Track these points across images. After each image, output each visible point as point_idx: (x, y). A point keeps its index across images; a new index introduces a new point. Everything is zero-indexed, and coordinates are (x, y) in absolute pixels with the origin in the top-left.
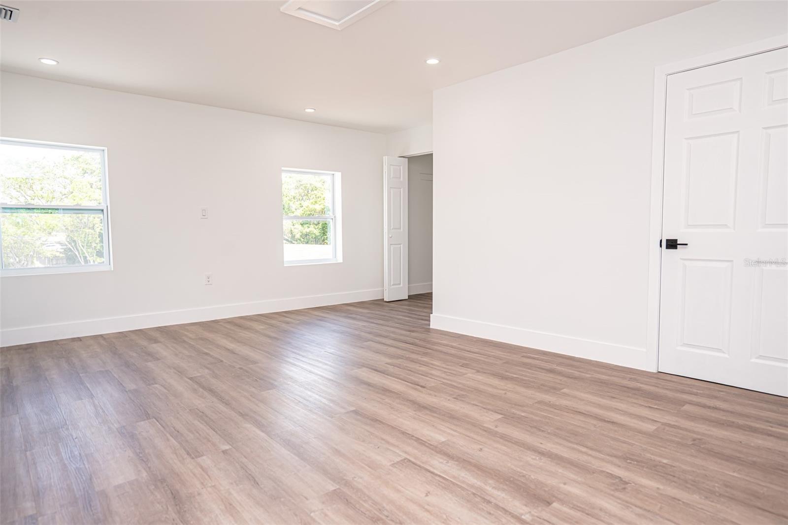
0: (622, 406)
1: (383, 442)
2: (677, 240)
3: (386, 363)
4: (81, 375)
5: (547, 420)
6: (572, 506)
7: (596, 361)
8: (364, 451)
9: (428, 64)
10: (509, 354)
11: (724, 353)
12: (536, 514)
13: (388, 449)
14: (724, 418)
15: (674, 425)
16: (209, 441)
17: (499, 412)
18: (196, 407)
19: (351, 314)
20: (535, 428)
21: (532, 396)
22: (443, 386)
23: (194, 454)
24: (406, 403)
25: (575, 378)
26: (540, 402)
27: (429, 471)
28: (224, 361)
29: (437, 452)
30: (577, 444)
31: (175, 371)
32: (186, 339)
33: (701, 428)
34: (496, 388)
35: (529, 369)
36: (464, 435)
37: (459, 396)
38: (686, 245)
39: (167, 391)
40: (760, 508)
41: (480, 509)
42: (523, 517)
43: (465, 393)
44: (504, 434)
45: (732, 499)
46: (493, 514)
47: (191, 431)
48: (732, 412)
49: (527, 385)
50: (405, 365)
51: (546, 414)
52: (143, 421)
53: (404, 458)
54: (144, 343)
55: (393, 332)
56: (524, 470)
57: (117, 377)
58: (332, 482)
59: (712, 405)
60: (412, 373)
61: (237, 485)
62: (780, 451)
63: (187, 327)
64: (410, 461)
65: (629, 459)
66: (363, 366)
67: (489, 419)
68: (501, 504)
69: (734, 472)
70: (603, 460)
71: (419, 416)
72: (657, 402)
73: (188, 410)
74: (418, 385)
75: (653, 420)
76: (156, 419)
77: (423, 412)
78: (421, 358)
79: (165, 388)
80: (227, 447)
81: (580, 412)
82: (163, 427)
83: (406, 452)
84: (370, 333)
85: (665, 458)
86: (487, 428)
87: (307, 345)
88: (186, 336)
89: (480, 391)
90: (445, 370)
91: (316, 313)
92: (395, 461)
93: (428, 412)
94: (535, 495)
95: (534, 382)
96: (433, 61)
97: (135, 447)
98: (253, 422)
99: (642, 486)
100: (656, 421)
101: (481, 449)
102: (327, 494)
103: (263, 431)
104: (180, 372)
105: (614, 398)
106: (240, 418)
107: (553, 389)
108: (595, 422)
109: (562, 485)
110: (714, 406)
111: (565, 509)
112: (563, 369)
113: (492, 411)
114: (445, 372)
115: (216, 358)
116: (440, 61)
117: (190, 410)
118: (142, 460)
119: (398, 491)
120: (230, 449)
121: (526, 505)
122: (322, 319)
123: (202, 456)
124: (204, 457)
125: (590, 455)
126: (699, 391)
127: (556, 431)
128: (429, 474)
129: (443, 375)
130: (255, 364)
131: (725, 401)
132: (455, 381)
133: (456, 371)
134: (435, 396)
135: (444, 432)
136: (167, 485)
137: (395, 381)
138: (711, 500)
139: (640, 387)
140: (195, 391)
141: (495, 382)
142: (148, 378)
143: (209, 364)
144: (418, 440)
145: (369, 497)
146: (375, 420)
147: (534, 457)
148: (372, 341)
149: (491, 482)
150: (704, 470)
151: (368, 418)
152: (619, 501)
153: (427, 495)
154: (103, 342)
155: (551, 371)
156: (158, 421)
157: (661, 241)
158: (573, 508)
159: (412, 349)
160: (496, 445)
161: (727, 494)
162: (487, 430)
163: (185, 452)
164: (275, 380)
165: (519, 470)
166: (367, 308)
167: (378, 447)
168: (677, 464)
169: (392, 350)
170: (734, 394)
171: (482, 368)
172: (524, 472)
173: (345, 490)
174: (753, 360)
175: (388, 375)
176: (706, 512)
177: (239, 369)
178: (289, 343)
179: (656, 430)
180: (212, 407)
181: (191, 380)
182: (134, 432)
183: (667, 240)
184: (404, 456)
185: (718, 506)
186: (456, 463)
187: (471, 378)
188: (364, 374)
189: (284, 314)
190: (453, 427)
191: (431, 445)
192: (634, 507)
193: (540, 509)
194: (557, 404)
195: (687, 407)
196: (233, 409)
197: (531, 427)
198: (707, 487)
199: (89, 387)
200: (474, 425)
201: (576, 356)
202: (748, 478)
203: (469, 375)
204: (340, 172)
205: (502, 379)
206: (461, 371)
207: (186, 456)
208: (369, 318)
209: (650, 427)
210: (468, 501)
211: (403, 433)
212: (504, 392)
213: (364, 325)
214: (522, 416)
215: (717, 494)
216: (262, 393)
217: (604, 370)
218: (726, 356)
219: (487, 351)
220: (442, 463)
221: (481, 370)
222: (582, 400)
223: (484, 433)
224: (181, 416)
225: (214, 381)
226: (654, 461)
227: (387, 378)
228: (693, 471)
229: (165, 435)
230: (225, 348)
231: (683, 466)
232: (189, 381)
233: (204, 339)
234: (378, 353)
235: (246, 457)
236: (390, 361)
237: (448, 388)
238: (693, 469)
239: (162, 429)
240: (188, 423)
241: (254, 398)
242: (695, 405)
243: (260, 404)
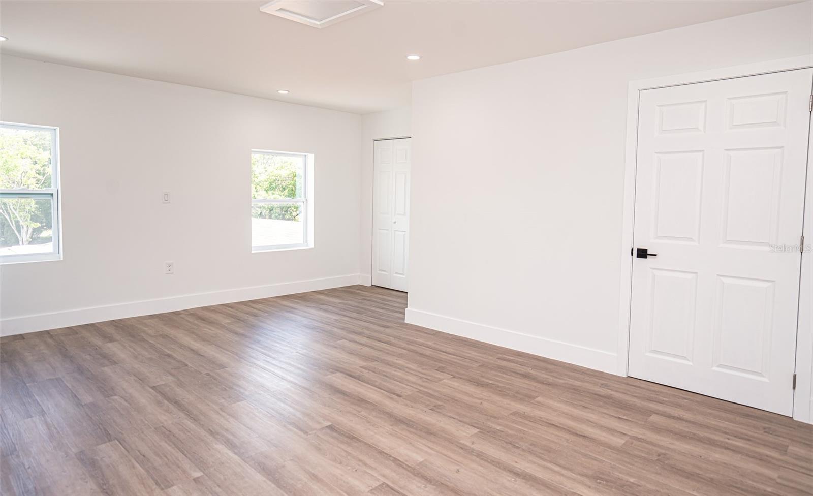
0: (593, 417)
1: (361, 464)
2: (647, 250)
3: (361, 367)
4: (28, 385)
5: (522, 435)
7: (569, 364)
8: (342, 475)
9: (408, 60)
10: (484, 356)
11: (688, 360)
13: (366, 472)
14: (687, 430)
15: (641, 438)
16: (179, 467)
17: (475, 426)
18: (162, 425)
19: (323, 304)
20: (510, 443)
21: (508, 406)
22: (419, 394)
23: (163, 484)
24: (382, 416)
25: (549, 384)
26: (515, 413)
28: (189, 365)
29: (415, 476)
30: (551, 462)
31: (136, 378)
32: (145, 337)
33: (665, 441)
34: (472, 396)
35: (504, 373)
36: (441, 453)
37: (435, 406)
38: (655, 255)
39: (128, 405)
43: (440, 403)
44: (480, 452)
47: (157, 455)
48: (694, 423)
49: (502, 392)
50: (379, 369)
51: (520, 428)
52: (104, 443)
53: (382, 482)
54: (98, 341)
55: (367, 328)
57: (70, 387)
59: (676, 415)
60: (388, 379)
62: (735, 466)
63: (145, 321)
64: (388, 486)
66: (336, 370)
67: (465, 434)
69: (694, 491)
70: (574, 480)
71: (397, 432)
72: (627, 412)
73: (153, 429)
74: (394, 394)
75: (622, 433)
76: (117, 440)
77: (400, 427)
78: (396, 360)
79: (126, 401)
80: (197, 474)
81: (553, 425)
82: (128, 451)
83: (384, 476)
84: (343, 329)
85: (632, 476)
86: (463, 444)
87: (277, 345)
88: (144, 332)
89: (457, 400)
90: (421, 375)
91: (285, 303)
92: (374, 487)
93: (405, 427)
95: (509, 389)
96: (413, 58)
97: (98, 477)
98: (225, 442)
100: (624, 434)
101: (458, 470)
103: (236, 454)
104: (142, 380)
105: (586, 407)
106: (211, 438)
107: (527, 398)
108: (567, 436)
110: (678, 416)
112: (537, 373)
113: (469, 425)
114: (421, 378)
115: (178, 361)
116: (421, 57)
117: (156, 429)
118: (107, 493)
120: (201, 476)
122: (291, 310)
123: (172, 486)
124: (175, 488)
125: (563, 475)
126: (665, 399)
127: (530, 447)
129: (420, 382)
130: (223, 368)
131: (689, 409)
132: (430, 389)
133: (432, 376)
134: (412, 407)
135: (421, 450)
137: (371, 389)
139: (611, 394)
140: (159, 403)
141: (471, 389)
142: (105, 388)
143: (172, 369)
144: (395, 460)
146: (351, 438)
147: (509, 479)
148: (346, 339)
150: (667, 489)
151: (344, 435)
154: (49, 340)
155: (526, 376)
156: (120, 444)
157: (632, 250)
159: (387, 350)
160: (474, 465)
162: (463, 448)
163: (153, 482)
164: (246, 390)
166: (338, 297)
167: (356, 470)
168: (642, 483)
169: (366, 350)
170: (697, 402)
171: (458, 373)
174: (715, 368)
175: (362, 381)
177: (205, 376)
178: (259, 342)
179: (624, 444)
180: (179, 424)
181: (153, 389)
182: (95, 458)
183: (638, 249)
184: (383, 480)
186: (435, 487)
187: (448, 385)
188: (339, 380)
189: (252, 304)
190: (430, 444)
191: (409, 467)
194: (531, 415)
195: (654, 418)
196: (202, 426)
197: (506, 443)
199: (38, 400)
200: (451, 441)
201: (551, 358)
203: (444, 381)
204: (312, 153)
205: (478, 385)
206: (436, 376)
207: (154, 487)
208: (344, 310)
209: (619, 441)
211: (381, 453)
213: (336, 318)
214: (498, 430)
216: (233, 405)
217: (577, 375)
218: (691, 363)
219: (463, 352)
220: (419, 487)
221: (457, 375)
222: (555, 410)
223: (461, 451)
224: (146, 435)
225: (179, 391)
226: (622, 480)
227: (364, 385)
228: (657, 491)
229: (130, 461)
230: (189, 348)
231: (648, 486)
232: (151, 390)
233: (165, 337)
234: (351, 353)
235: (219, 486)
236: (364, 364)
237: (425, 397)
238: (658, 489)
239: (126, 452)
240: (154, 444)
241: (224, 411)
242: (661, 415)
243: (231, 419)
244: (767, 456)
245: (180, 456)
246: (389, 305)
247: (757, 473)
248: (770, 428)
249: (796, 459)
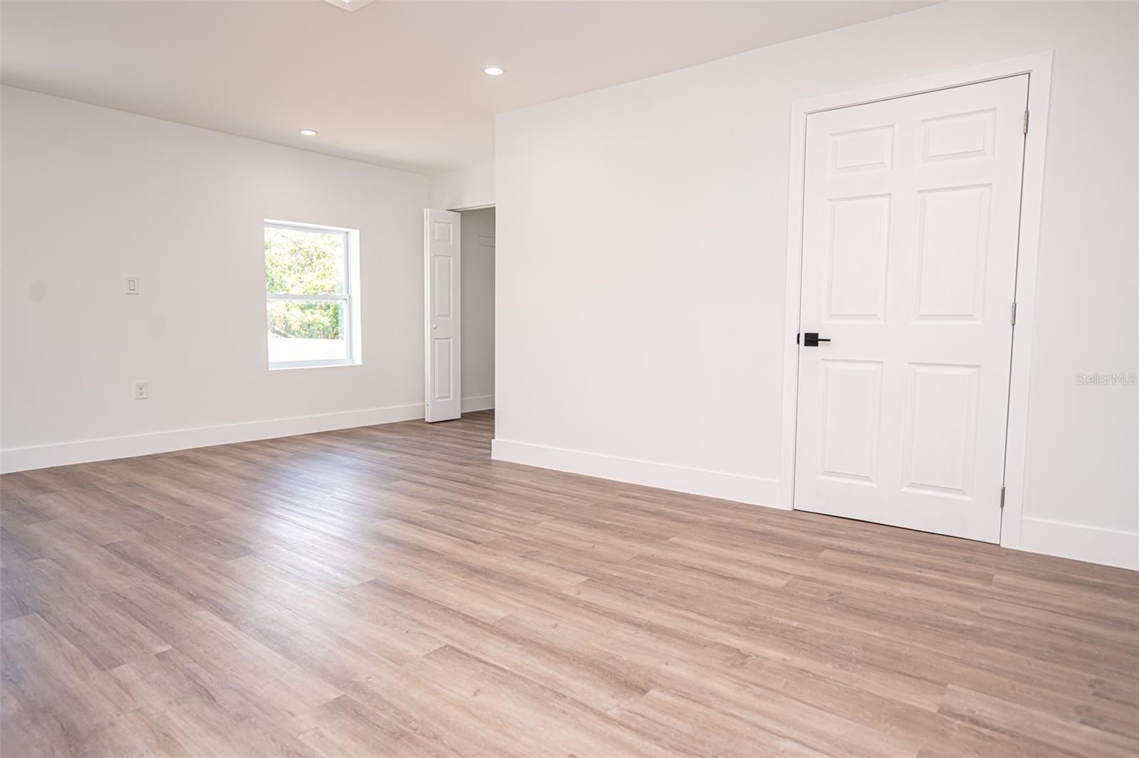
0: (746, 556)
1: (415, 624)
2: (817, 334)
3: (424, 511)
5: (648, 581)
6: (674, 692)
7: (717, 499)
8: (386, 639)
9: (487, 74)
10: (600, 493)
11: (872, 481)
12: (626, 707)
13: (422, 633)
14: (869, 565)
15: (809, 577)
16: (134, 640)
17: (584, 572)
18: (113, 590)
19: (376, 441)
20: (632, 591)
21: (631, 548)
22: (505, 539)
23: (106, 662)
24: (452, 567)
25: (688, 522)
26: (639, 557)
27: (481, 661)
28: (166, 517)
29: (494, 633)
30: (686, 610)
31: (78, 535)
32: (100, 486)
33: (840, 578)
34: (580, 540)
35: (627, 512)
36: (532, 606)
37: (528, 552)
38: (829, 340)
39: (62, 568)
40: (900, 673)
41: (549, 708)
42: (609, 713)
43: (535, 549)
44: (589, 603)
45: (871, 664)
46: (567, 713)
47: (100, 627)
48: (877, 557)
49: (624, 534)
50: (452, 512)
51: (647, 573)
52: (15, 617)
53: (444, 644)
54: (24, 494)
55: (437, 467)
56: (614, 650)
58: (332, 687)
59: (855, 549)
60: (462, 524)
61: (179, 704)
62: (928, 601)
63: (104, 467)
64: (453, 648)
65: (752, 626)
66: (388, 516)
67: (569, 583)
68: (579, 698)
69: (875, 631)
70: (717, 628)
71: (470, 584)
72: (791, 548)
73: (99, 596)
74: (470, 540)
75: (784, 572)
76: (38, 613)
77: (476, 578)
78: (477, 501)
79: (60, 564)
80: (164, 648)
81: (691, 567)
82: (53, 625)
83: (448, 637)
84: (402, 468)
85: (795, 620)
86: (566, 595)
87: (304, 489)
88: (100, 480)
89: (558, 545)
90: (510, 518)
91: (321, 440)
92: (431, 651)
93: (483, 578)
94: (626, 682)
95: (633, 529)
98: (212, 608)
99: (764, 658)
100: (787, 573)
101: (556, 625)
102: (325, 705)
103: (227, 620)
104: (88, 538)
105: (737, 546)
106: (190, 602)
107: (657, 538)
108: (710, 579)
109: (663, 666)
110: (858, 550)
111: (666, 697)
112: (673, 511)
113: (574, 572)
114: (510, 521)
115: (149, 513)
116: (505, 71)
117: (102, 595)
118: (10, 680)
119: (434, 692)
120: (168, 650)
121: (613, 697)
122: (329, 450)
123: (120, 664)
124: (124, 667)
125: (701, 623)
126: (841, 532)
127: (660, 594)
128: (480, 665)
129: (508, 526)
130: (217, 519)
131: (871, 543)
132: (522, 533)
133: (526, 519)
134: (495, 555)
135: (505, 604)
136: (54, 716)
137: (438, 536)
138: (847, 668)
139: (771, 530)
140: (112, 565)
141: (579, 531)
142: (27, 549)
143: (138, 522)
144: (466, 618)
145: (390, 704)
146: (405, 594)
147: (628, 631)
148: (405, 480)
149: (567, 668)
150: (841, 632)
151: (393, 591)
152: (735, 680)
153: (475, 694)
155: (657, 514)
156: (43, 617)
157: (799, 335)
158: (675, 694)
159: (466, 490)
160: (578, 618)
161: (864, 659)
162: (565, 599)
163: (90, 661)
164: (250, 543)
165: (606, 650)
166: (399, 433)
167: (407, 632)
168: (809, 627)
169: (435, 492)
170: (881, 534)
171: (563, 514)
172: (614, 652)
173: (354, 697)
174: (905, 489)
175: (425, 527)
176: (838, 683)
177: (190, 528)
178: (276, 486)
179: (787, 585)
180: (142, 589)
181: (105, 548)
183: (806, 334)
184: (446, 641)
185: (854, 675)
186: (520, 646)
187: (547, 527)
188: (391, 528)
189: (270, 444)
190: (518, 597)
191: (484, 623)
192: (753, 687)
193: (632, 700)
194: (663, 557)
195: (826, 554)
196: (178, 589)
197: (626, 590)
198: (844, 653)
200: (547, 592)
201: (692, 493)
202: (890, 637)
203: (543, 523)
204: (357, 228)
205: (589, 527)
206: (532, 518)
207: (91, 667)
208: (405, 446)
209: (779, 582)
210: (534, 697)
211: (445, 609)
212: (592, 545)
213: (394, 456)
214: (615, 576)
215: (854, 660)
216: (228, 562)
217: (726, 511)
218: (874, 485)
219: (571, 489)
220: (500, 648)
221: (561, 516)
222: (696, 551)
223: (561, 602)
224: (85, 604)
225: (146, 548)
226: (782, 625)
227: (425, 532)
228: (828, 634)
229: (56, 637)
230: (168, 497)
231: (817, 629)
232: (103, 550)
233: (131, 485)
234: (412, 496)
235: (195, 661)
236: (429, 508)
237: (513, 542)
238: (829, 632)
239: (49, 628)
240: (97, 615)
241: (214, 570)
242: (836, 550)
243: (224, 580)
244: (969, 588)
245: (138, 628)
246: (468, 439)
247: (955, 607)
248: (971, 557)
249: (1004, 588)
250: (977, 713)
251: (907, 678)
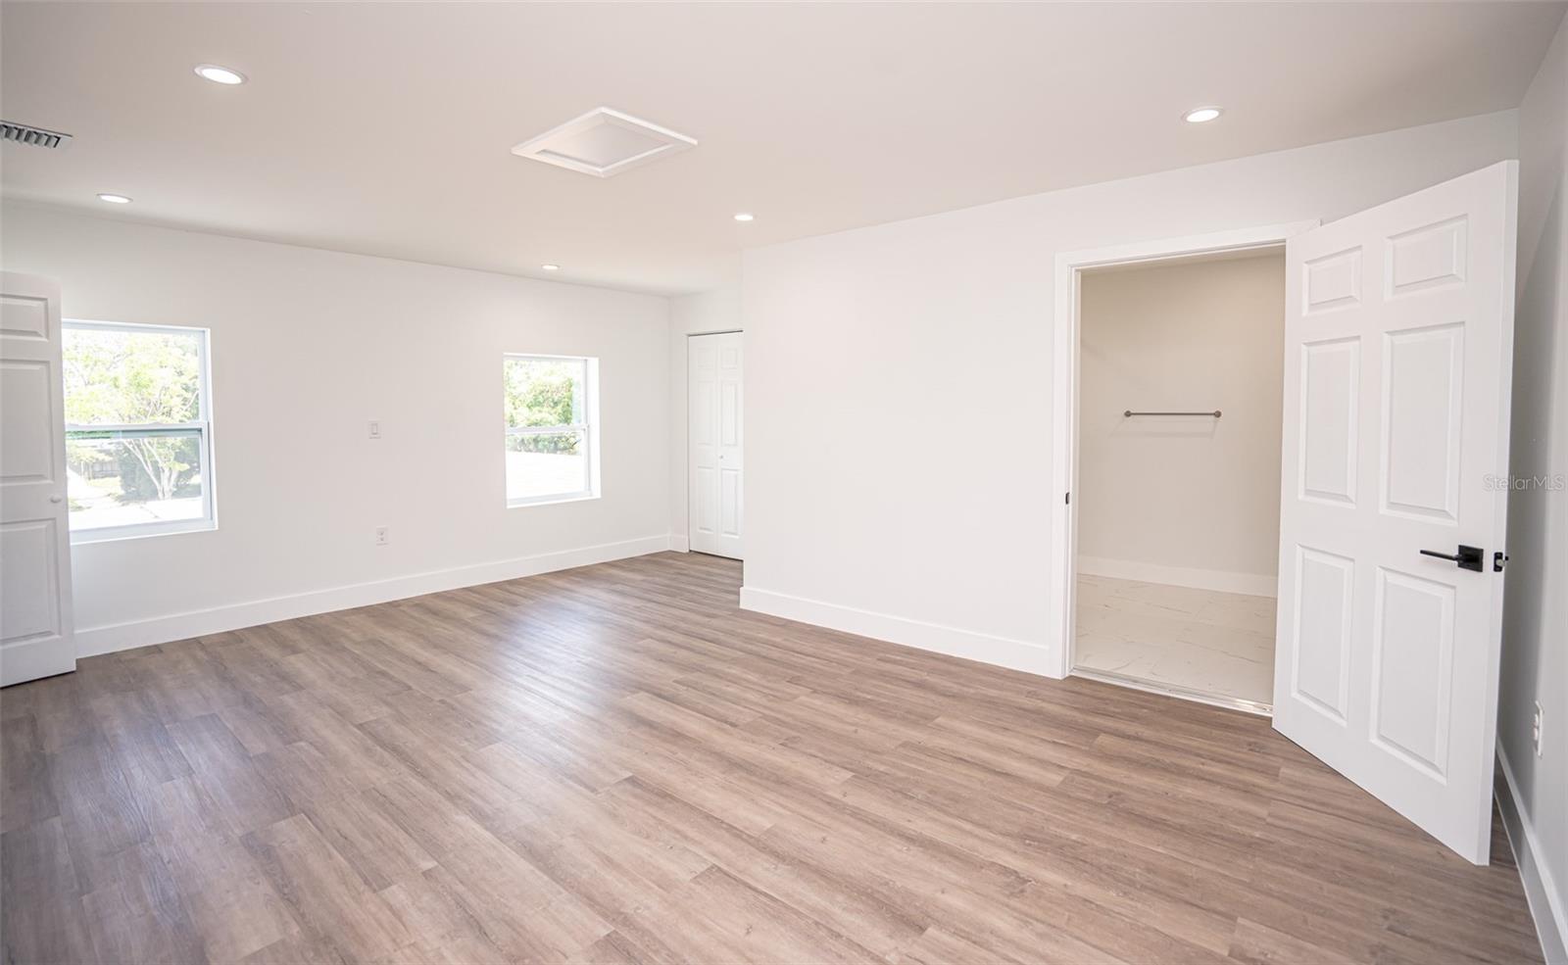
0: (1018, 743)
1: (678, 836)
3: (675, 681)
4: (167, 726)
5: (916, 777)
6: (953, 930)
7: (982, 663)
8: (650, 856)
9: (736, 220)
10: (858, 656)
12: (905, 951)
13: (688, 850)
14: (1148, 754)
15: (1085, 772)
16: (399, 853)
17: (848, 766)
18: (372, 786)
19: (616, 583)
20: (900, 792)
21: (894, 733)
22: (764, 721)
23: (376, 882)
24: (710, 758)
25: (954, 696)
26: (905, 745)
27: (750, 887)
28: (414, 687)
29: (760, 851)
30: (959, 817)
31: (331, 711)
32: (348, 645)
33: (1118, 773)
34: (841, 721)
35: (887, 682)
36: (797, 812)
37: (787, 738)
39: (321, 755)
40: (1187, 903)
41: (826, 951)
42: (887, 958)
43: (794, 734)
44: (856, 808)
45: (1156, 891)
46: (845, 958)
47: (365, 835)
48: (1156, 744)
49: (884, 711)
50: (704, 683)
51: (914, 766)
52: (284, 818)
53: (710, 864)
54: (273, 653)
55: (683, 620)
56: (887, 873)
57: (232, 729)
58: (601, 919)
59: (1133, 733)
60: (715, 698)
61: (452, 939)
62: (1212, 804)
63: (346, 618)
64: (720, 869)
65: (1030, 839)
66: (639, 687)
68: (855, 939)
69: (1158, 845)
70: (993, 842)
71: (731, 782)
72: (1064, 732)
73: (359, 793)
74: (726, 722)
75: (1059, 766)
76: (305, 813)
77: (736, 775)
78: (729, 668)
79: (317, 749)
80: (428, 864)
81: (961, 759)
82: (320, 829)
83: (714, 855)
84: (647, 622)
85: (1074, 831)
86: (831, 796)
87: (548, 650)
88: (345, 636)
89: (819, 728)
90: (765, 691)
91: (559, 583)
92: (699, 873)
93: (744, 775)
94: (903, 917)
95: (896, 706)
96: (744, 217)
97: (275, 875)
98: (470, 811)
99: (1045, 884)
100: (1062, 767)
101: (824, 838)
102: (596, 943)
103: (487, 829)
104: (342, 714)
105: (1007, 729)
106: (449, 804)
107: (921, 719)
108: (981, 775)
109: (939, 895)
110: (1137, 734)
111: (945, 937)
112: (936, 679)
113: (838, 765)
114: (765, 693)
115: (398, 682)
116: (755, 217)
117: (363, 792)
118: (288, 899)
119: (705, 928)
120: (436, 867)
121: (891, 937)
122: (567, 593)
123: (390, 885)
124: (394, 887)
125: (976, 836)
127: (929, 795)
128: (749, 893)
129: (764, 701)
130: (466, 691)
131: (1148, 723)
132: (779, 712)
133: (783, 692)
134: (753, 742)
135: (769, 810)
136: (335, 949)
137: (693, 716)
138: (1131, 896)
139: (1041, 707)
140: (368, 751)
141: (839, 709)
142: (286, 730)
143: (387, 695)
144: (731, 828)
145: (662, 943)
146: (663, 795)
147: (899, 846)
148: (654, 638)
149: (840, 898)
150: (1123, 847)
151: (652, 792)
152: (1016, 914)
153: (748, 933)
154: (200, 654)
155: (920, 685)
156: (310, 819)
157: (1067, 495)
158: (954, 933)
160: (847, 830)
161: (1148, 884)
162: (831, 803)
163: (360, 880)
164: (501, 724)
165: (878, 872)
166: (639, 571)
167: (672, 847)
168: (1089, 840)
169: (683, 654)
171: (820, 685)
172: (887, 876)
173: (624, 933)
175: (678, 704)
176: (1123, 918)
177: (438, 704)
178: (519, 647)
179: (1063, 782)
180: (400, 784)
181: (359, 729)
182: (270, 843)
184: (712, 859)
185: (1139, 905)
186: (789, 867)
187: (810, 705)
188: (642, 703)
189: (508, 587)
190: (782, 800)
191: (752, 837)
192: (1035, 923)
193: (910, 940)
194: (929, 745)
195: (1102, 739)
196: (435, 786)
197: (894, 791)
198: (1126, 875)
199: (183, 752)
200: (812, 794)
201: (955, 655)
202: (1174, 854)
203: (801, 697)
204: (596, 356)
205: (850, 703)
206: (788, 690)
207: (362, 888)
208: (648, 591)
209: (1054, 778)
210: (809, 937)
211: (708, 817)
212: (854, 728)
213: (638, 605)
214: (882, 772)
215: (1138, 886)
216: (482, 750)
217: (991, 680)
219: (827, 651)
220: (767, 869)
221: (819, 688)
222: (964, 736)
223: (827, 808)
224: (348, 804)
225: (398, 730)
226: (1061, 837)
227: (678, 710)
228: (1109, 850)
229: (324, 846)
230: (413, 659)
231: (1097, 843)
232: (355, 730)
233: (376, 643)
234: (661, 660)
235: (461, 882)
236: (680, 676)
237: (772, 725)
238: (1110, 847)
239: (318, 833)
240: (361, 819)
241: (468, 761)
242: (1112, 734)
243: (479, 774)
244: (1254, 785)
245: (402, 836)
246: (713, 580)
247: (1241, 812)
248: (1255, 743)
249: (1291, 786)
250: (1269, 956)
251: (1195, 910)
